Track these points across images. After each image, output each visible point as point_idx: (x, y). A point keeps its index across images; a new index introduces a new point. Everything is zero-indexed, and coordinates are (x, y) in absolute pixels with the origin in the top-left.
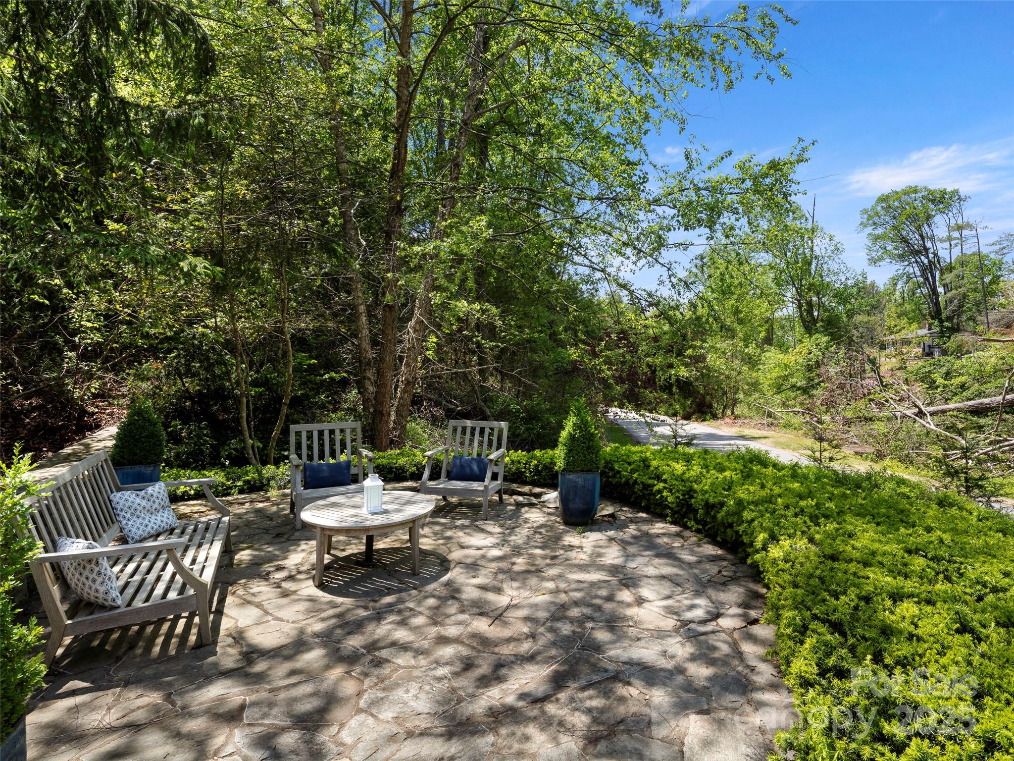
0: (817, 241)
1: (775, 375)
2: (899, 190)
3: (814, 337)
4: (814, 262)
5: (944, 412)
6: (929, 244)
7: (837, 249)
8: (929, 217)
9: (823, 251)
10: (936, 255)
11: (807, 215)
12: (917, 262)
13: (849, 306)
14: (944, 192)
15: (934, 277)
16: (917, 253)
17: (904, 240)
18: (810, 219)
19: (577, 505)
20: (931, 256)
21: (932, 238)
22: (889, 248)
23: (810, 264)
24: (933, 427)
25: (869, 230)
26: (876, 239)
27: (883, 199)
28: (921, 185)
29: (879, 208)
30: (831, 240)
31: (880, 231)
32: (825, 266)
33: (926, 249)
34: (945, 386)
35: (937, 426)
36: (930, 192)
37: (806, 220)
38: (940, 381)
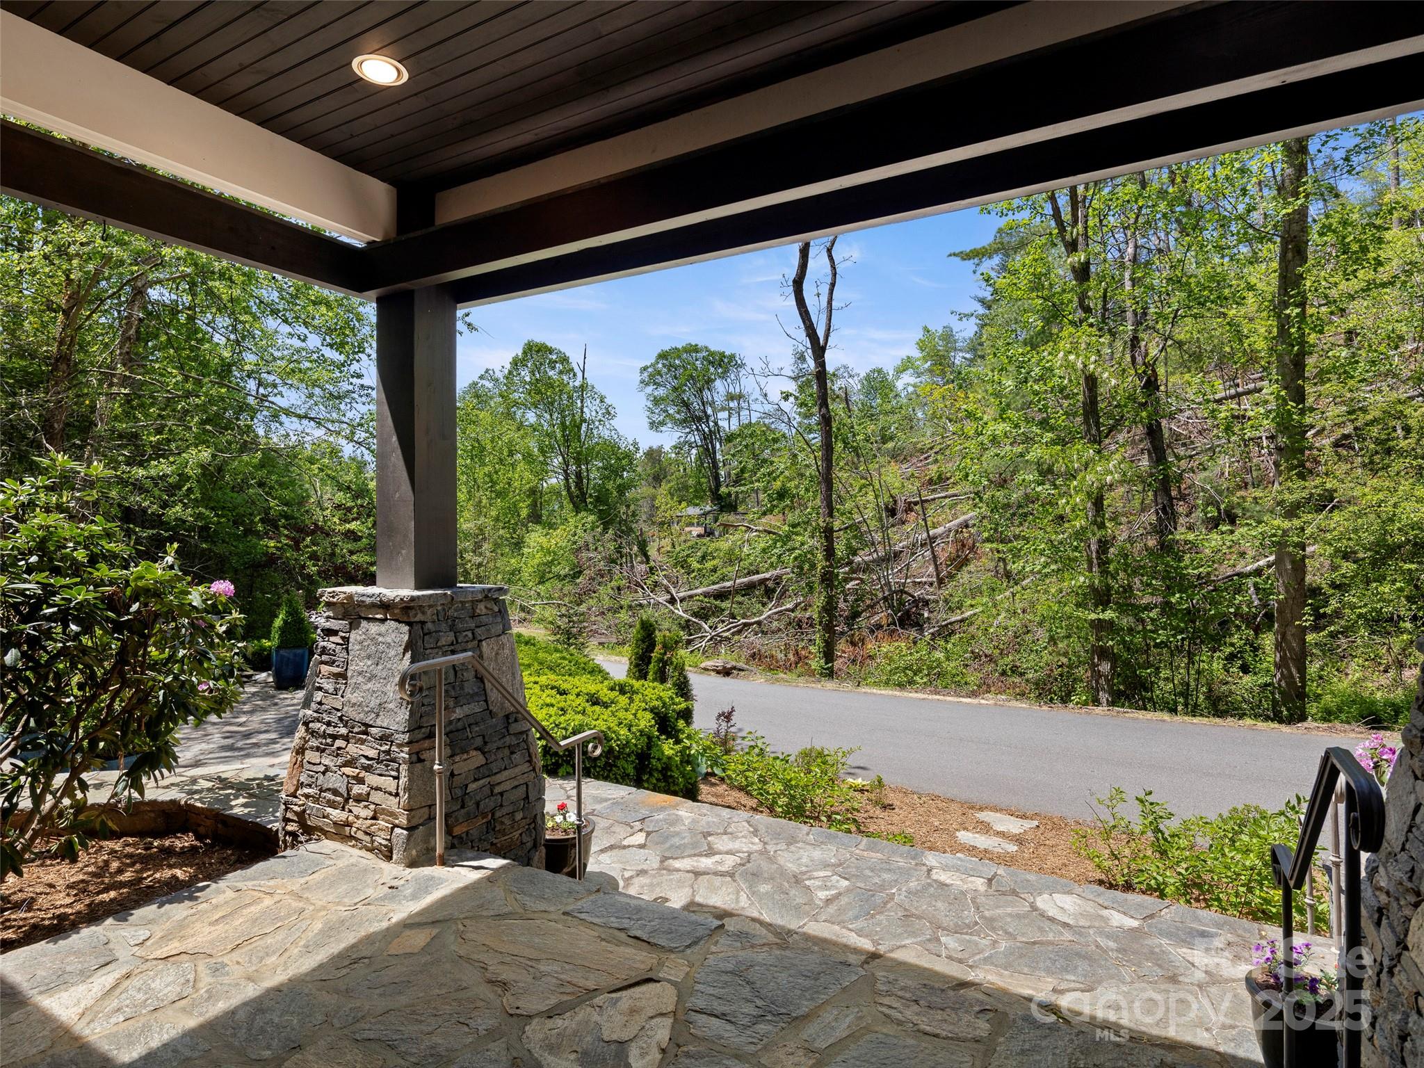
0: (588, 402)
1: (536, 561)
2: (680, 346)
3: (580, 515)
4: (584, 426)
5: (691, 597)
6: (709, 411)
7: (609, 413)
8: (709, 382)
9: (594, 414)
10: (716, 424)
11: (576, 369)
12: (697, 429)
13: (619, 481)
14: (723, 355)
15: (714, 448)
16: (699, 419)
17: (686, 405)
18: (579, 374)
19: (289, 672)
20: (711, 424)
21: (712, 404)
22: (671, 412)
23: (579, 428)
24: (681, 613)
25: (650, 389)
26: (657, 401)
27: (663, 356)
28: (701, 344)
29: (660, 365)
30: (602, 401)
31: (661, 392)
32: (595, 432)
33: (708, 417)
34: (699, 570)
35: (686, 611)
36: (712, 354)
37: (575, 375)
38: (695, 565)
